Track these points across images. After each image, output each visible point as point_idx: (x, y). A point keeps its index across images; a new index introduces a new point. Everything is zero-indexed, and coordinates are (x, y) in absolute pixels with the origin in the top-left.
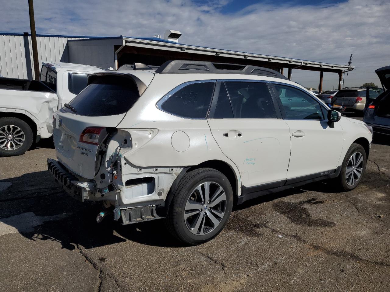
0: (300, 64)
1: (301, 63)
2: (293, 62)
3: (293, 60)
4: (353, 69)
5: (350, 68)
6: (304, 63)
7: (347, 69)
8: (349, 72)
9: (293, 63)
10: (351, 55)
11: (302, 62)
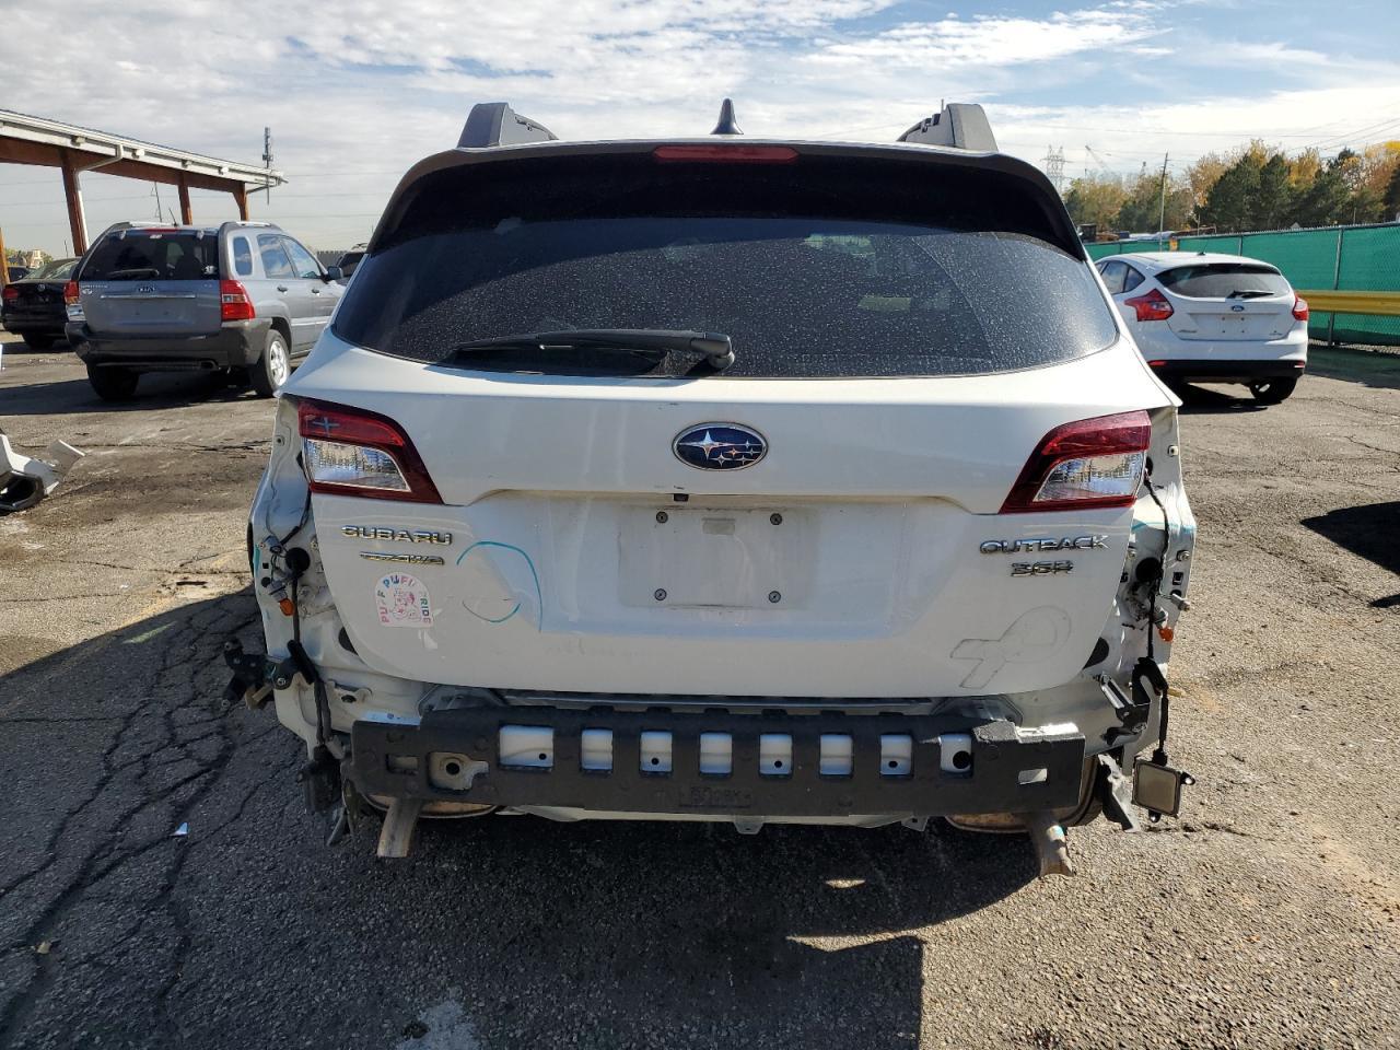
0: (111, 152)
1: (116, 147)
2: (88, 140)
3: (86, 135)
4: (279, 180)
5: (272, 177)
6: (126, 149)
7: (264, 179)
8: (271, 189)
9: (85, 147)
10: (267, 129)
11: (122, 143)
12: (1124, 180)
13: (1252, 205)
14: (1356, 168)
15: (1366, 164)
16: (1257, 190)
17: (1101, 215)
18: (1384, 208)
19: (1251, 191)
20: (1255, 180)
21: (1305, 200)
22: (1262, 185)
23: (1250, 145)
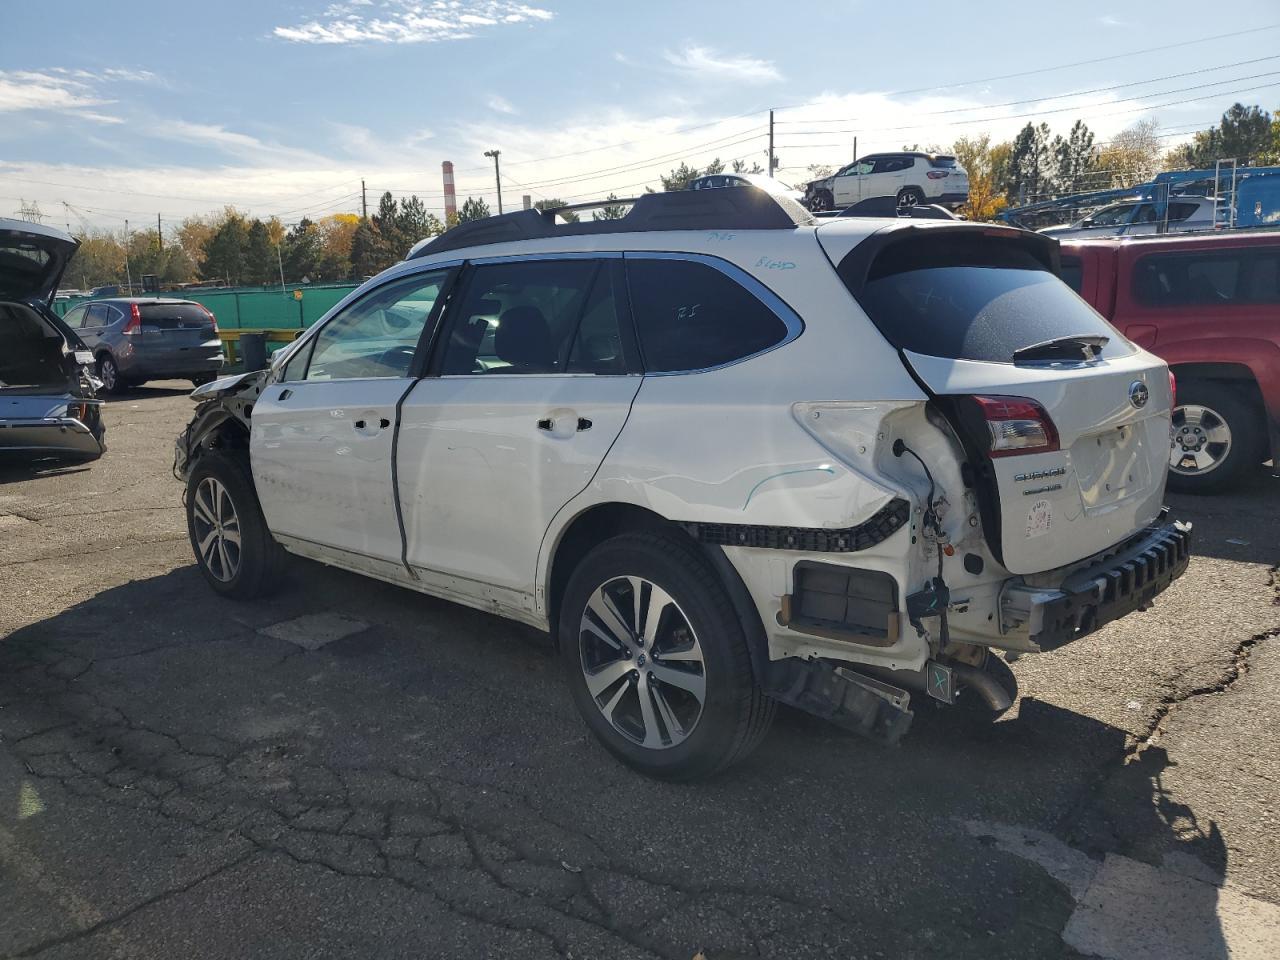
12: (116, 237)
13: (248, 261)
14: (316, 234)
15: (322, 231)
16: (249, 249)
17: (106, 269)
18: (351, 266)
19: (244, 249)
20: (246, 240)
21: (290, 258)
22: (252, 245)
23: (224, 211)
